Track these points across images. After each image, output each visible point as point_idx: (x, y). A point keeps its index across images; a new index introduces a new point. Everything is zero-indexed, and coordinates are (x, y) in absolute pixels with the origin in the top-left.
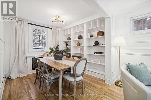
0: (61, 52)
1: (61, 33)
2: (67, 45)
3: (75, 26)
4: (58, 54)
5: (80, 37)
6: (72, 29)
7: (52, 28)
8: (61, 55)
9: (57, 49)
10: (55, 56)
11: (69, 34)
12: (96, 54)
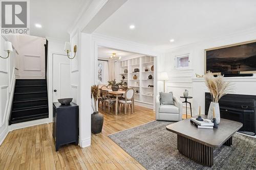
0: (117, 85)
1: (117, 64)
2: (124, 78)
3: (131, 59)
4: (115, 86)
5: (137, 70)
6: (129, 62)
7: (108, 61)
8: (117, 87)
9: (114, 82)
10: (112, 88)
11: (125, 66)
12: (149, 87)
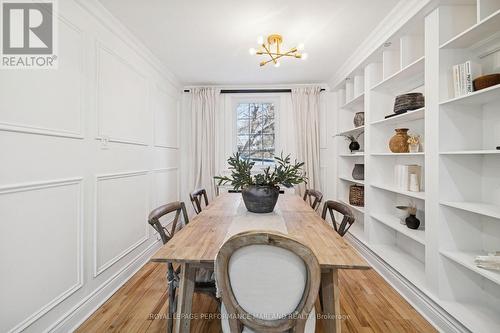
2: (354, 146)
7: (290, 91)
11: (356, 97)
